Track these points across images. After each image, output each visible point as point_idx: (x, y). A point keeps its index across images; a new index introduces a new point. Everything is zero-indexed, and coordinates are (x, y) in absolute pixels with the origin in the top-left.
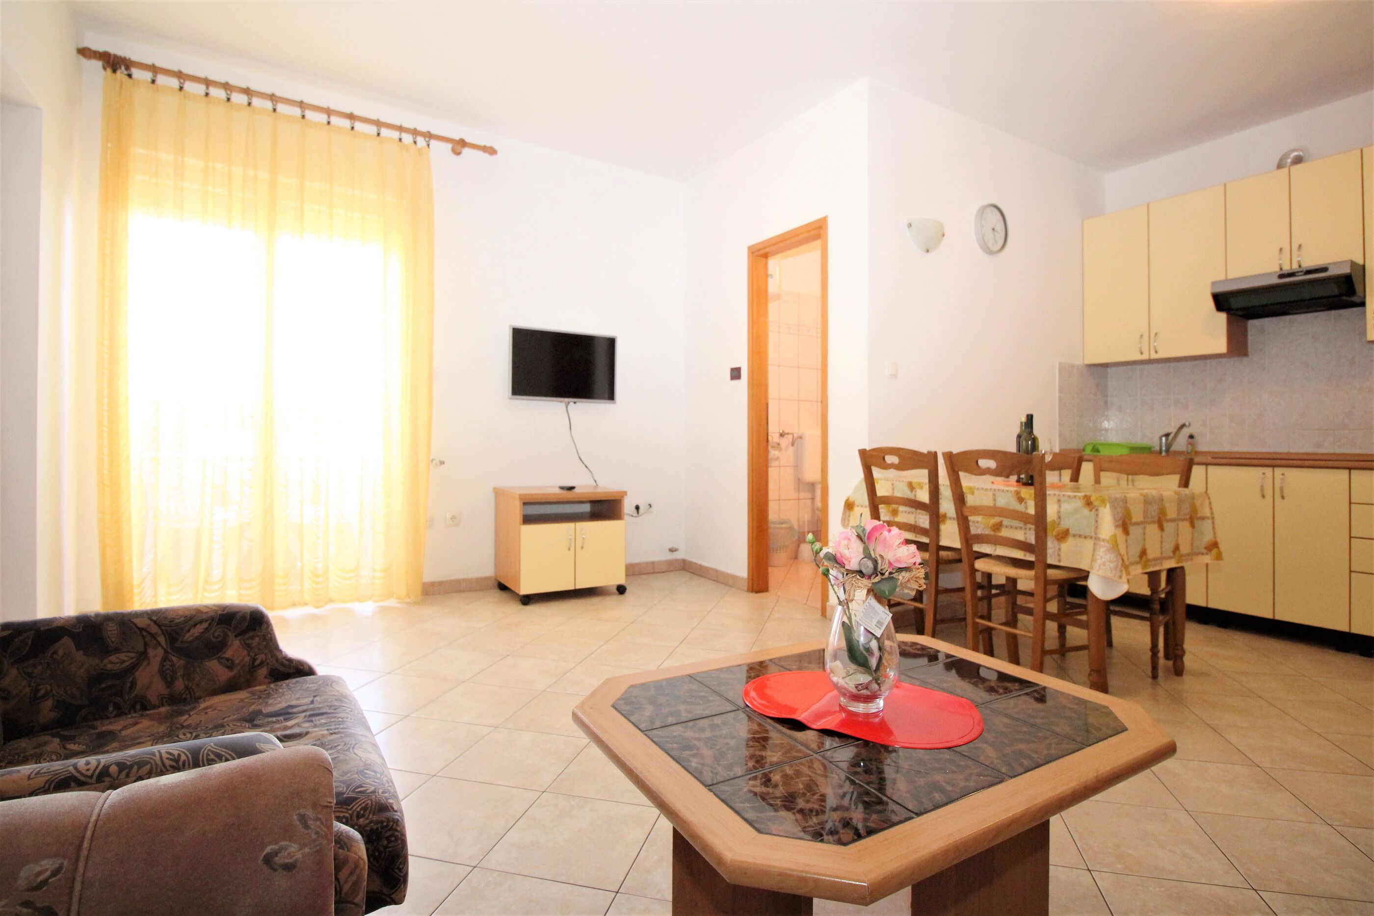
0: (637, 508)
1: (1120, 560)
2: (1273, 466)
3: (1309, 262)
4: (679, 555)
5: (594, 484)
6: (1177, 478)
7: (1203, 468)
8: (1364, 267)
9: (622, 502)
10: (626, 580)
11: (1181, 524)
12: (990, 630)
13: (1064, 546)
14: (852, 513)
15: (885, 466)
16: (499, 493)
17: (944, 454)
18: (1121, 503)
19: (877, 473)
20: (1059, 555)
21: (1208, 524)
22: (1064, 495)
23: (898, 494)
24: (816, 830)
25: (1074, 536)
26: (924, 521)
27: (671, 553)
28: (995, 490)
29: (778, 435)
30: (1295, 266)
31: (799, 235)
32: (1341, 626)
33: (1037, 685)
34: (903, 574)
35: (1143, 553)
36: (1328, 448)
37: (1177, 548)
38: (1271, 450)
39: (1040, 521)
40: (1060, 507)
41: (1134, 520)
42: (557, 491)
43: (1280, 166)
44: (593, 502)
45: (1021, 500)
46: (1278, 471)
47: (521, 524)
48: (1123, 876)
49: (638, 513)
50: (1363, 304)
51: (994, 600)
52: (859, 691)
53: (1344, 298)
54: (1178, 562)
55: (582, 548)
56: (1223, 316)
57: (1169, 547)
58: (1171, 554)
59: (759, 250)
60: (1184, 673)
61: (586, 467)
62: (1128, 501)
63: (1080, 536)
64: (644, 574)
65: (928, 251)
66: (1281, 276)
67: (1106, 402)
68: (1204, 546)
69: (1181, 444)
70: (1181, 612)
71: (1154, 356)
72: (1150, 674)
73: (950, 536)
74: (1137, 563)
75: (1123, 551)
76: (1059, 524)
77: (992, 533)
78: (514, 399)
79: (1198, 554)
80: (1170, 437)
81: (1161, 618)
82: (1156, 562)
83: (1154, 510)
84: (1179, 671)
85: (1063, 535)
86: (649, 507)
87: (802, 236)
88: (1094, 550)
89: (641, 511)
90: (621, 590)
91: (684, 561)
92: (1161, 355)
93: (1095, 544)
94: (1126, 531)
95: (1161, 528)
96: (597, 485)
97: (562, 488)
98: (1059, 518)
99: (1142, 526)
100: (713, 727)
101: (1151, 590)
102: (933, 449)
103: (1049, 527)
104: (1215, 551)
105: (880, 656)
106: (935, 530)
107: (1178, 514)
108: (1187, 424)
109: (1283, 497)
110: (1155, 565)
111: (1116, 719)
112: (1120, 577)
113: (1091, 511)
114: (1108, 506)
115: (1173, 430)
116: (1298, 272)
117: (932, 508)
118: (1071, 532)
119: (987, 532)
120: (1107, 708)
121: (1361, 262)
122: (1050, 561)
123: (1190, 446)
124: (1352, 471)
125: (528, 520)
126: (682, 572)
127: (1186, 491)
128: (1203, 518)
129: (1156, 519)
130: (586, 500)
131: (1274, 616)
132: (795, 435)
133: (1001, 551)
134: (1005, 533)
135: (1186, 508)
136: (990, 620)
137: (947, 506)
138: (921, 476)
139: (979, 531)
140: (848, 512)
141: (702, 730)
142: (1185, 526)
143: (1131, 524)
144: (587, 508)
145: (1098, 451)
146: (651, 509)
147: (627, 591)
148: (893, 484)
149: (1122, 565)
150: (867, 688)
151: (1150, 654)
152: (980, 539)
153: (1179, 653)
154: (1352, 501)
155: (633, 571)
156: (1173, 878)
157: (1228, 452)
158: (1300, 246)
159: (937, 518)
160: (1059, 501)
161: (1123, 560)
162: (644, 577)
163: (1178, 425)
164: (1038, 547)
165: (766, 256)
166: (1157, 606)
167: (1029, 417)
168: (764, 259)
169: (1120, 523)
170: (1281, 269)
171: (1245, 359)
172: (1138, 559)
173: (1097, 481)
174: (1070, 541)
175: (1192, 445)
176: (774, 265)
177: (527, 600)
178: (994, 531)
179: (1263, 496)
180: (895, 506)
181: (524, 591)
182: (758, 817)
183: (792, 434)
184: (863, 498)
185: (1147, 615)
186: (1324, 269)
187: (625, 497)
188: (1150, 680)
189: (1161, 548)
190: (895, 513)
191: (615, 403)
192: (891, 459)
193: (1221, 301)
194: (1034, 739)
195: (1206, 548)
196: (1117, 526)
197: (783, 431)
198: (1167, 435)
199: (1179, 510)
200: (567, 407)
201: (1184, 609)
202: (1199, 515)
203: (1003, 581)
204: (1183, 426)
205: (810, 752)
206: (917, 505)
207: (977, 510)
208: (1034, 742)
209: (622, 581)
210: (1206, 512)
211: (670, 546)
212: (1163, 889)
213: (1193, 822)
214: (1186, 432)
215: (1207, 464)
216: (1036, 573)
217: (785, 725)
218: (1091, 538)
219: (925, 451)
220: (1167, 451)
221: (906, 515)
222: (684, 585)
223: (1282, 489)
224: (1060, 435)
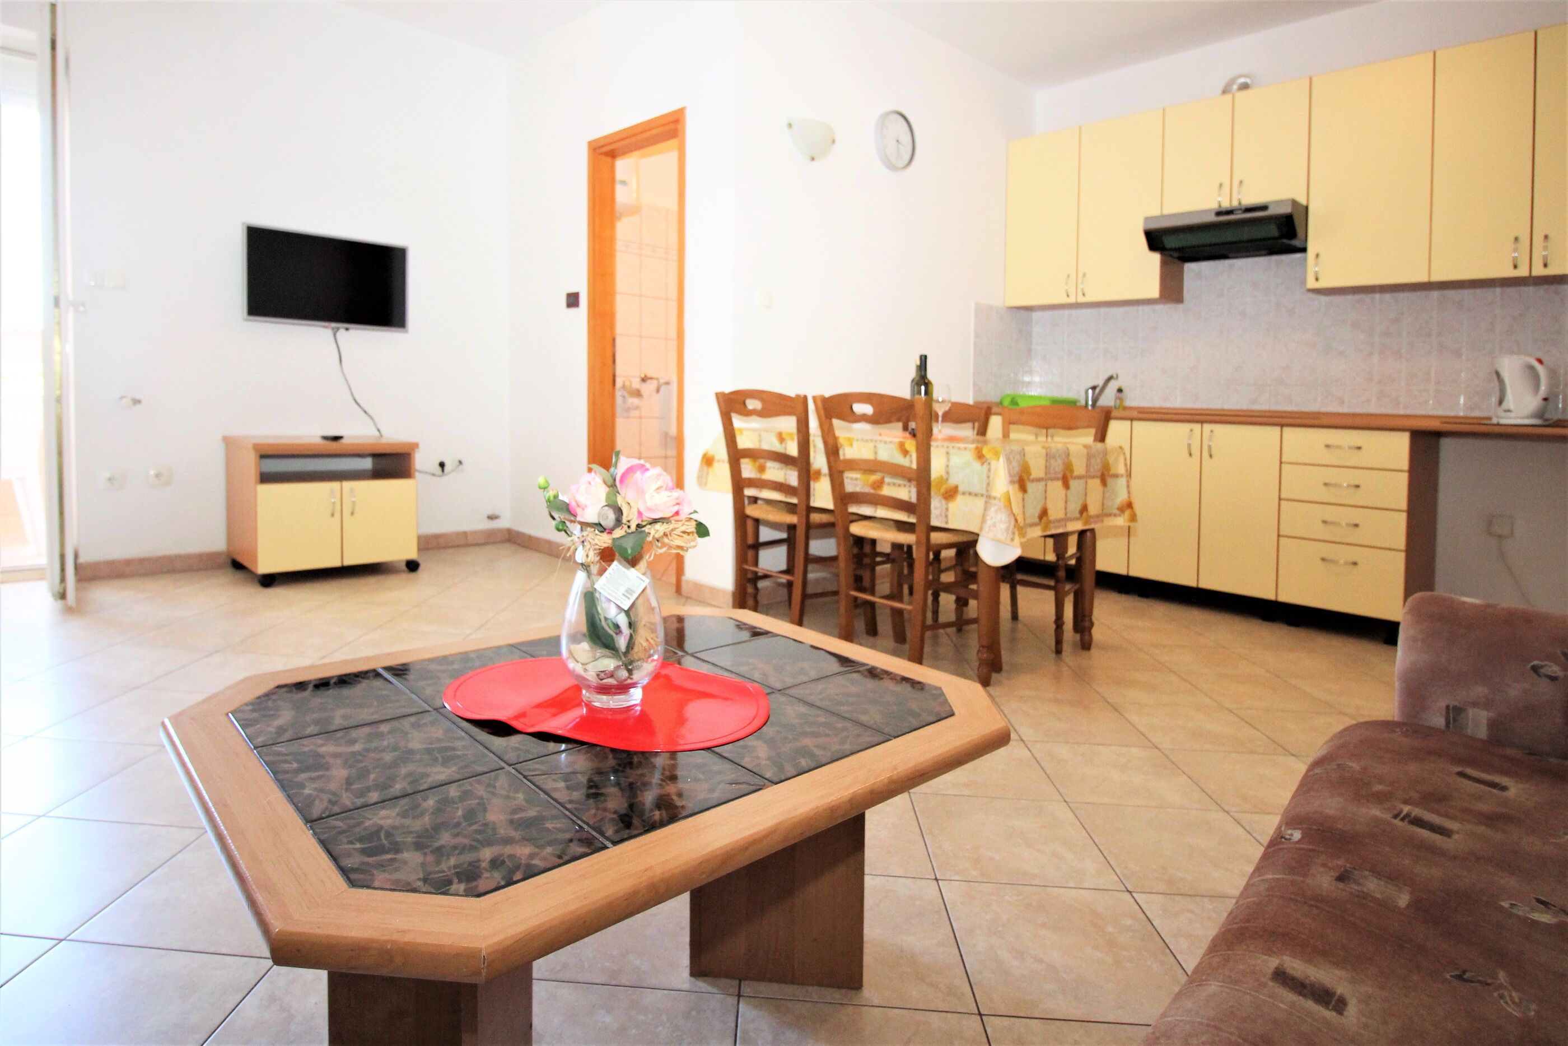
0: (442, 465)
1: (1013, 520)
2: (1202, 422)
3: (1251, 199)
4: (503, 524)
5: (377, 433)
6: (1093, 431)
7: (1127, 424)
8: (1307, 208)
9: (412, 457)
10: (419, 554)
11: (1090, 481)
12: (872, 605)
13: (952, 506)
14: (711, 470)
15: (746, 413)
16: (229, 443)
17: (814, 398)
18: (1018, 457)
19: (738, 422)
20: (946, 516)
21: (1122, 482)
22: (953, 447)
23: (765, 446)
24: (447, 876)
25: (964, 493)
26: (792, 478)
27: (491, 521)
28: (876, 441)
29: (638, 380)
30: (1235, 204)
31: (650, 129)
32: (1267, 594)
33: (867, 665)
34: (658, 526)
35: (1044, 513)
36: (1264, 404)
37: (1084, 509)
38: (1204, 406)
39: (922, 477)
40: (948, 460)
41: (1033, 476)
42: (318, 441)
43: (1225, 92)
44: (376, 456)
45: (905, 453)
46: (1207, 427)
47: (256, 483)
48: (977, 884)
49: (443, 471)
50: (1304, 250)
51: (878, 568)
52: (602, 680)
53: (1285, 241)
54: (1086, 523)
55: (352, 514)
56: (1156, 257)
57: (1074, 507)
58: (1078, 515)
59: (602, 146)
60: (1093, 645)
61: (365, 412)
62: (1026, 455)
63: (970, 494)
64: (453, 547)
65: (813, 159)
66: (1219, 213)
67: (1030, 351)
68: (1116, 507)
69: (1108, 399)
70: (1089, 580)
71: (1081, 299)
72: (1054, 648)
73: (822, 496)
74: (1036, 525)
75: (1017, 509)
76: (947, 480)
77: (872, 491)
78: (251, 320)
79: (1110, 515)
80: (1097, 391)
81: (1068, 587)
82: (1060, 524)
83: (1058, 466)
84: (1086, 645)
85: (951, 494)
86: (458, 463)
87: (654, 132)
88: (985, 509)
89: (447, 468)
90: (412, 566)
91: (509, 531)
92: (1088, 299)
93: (986, 503)
94: (1023, 488)
95: (1066, 485)
96: (381, 436)
97: (325, 438)
98: (948, 473)
99: (1043, 483)
100: (370, 737)
101: (1058, 556)
102: (802, 392)
103: (933, 484)
104: (1128, 513)
105: (631, 635)
106: (805, 489)
107: (1087, 471)
108: (1115, 376)
109: (1211, 456)
110: (1056, 527)
111: (946, 702)
112: (1012, 540)
113: (983, 464)
114: (1002, 459)
115: (1100, 382)
116: (1237, 210)
117: (802, 463)
118: (961, 489)
119: (868, 490)
120: (940, 689)
121: (1304, 202)
122: (934, 522)
123: (1118, 401)
124: (1285, 429)
125: (266, 478)
126: (506, 545)
127: (1099, 445)
128: (1116, 476)
129: (1060, 476)
130: (367, 452)
131: (1198, 584)
132: (662, 381)
133: (882, 512)
134: (887, 491)
135: (1097, 466)
136: (873, 593)
137: (819, 460)
138: (788, 424)
139: (857, 488)
140: (705, 468)
141: (353, 742)
142: (1095, 484)
143: (1029, 480)
144: (367, 464)
145: (1017, 404)
146: (461, 467)
147: (421, 568)
148: (760, 435)
149: (1015, 526)
150: (612, 676)
151: (1054, 626)
152: (856, 498)
153: (1087, 624)
154: (1283, 460)
155: (430, 544)
156: (1037, 882)
157: (1159, 408)
158: (1241, 182)
159: (807, 475)
160: (948, 453)
161: (1016, 521)
162: (451, 551)
163: (1106, 376)
164: (920, 507)
165: (613, 155)
166: (1062, 574)
167: (923, 358)
168: (609, 159)
169: (1016, 478)
170: (1220, 206)
171: (1181, 306)
172: (1037, 520)
173: (1006, 435)
174: (959, 499)
175: (1121, 399)
176: (623, 166)
177: (269, 581)
178: (874, 488)
179: (1190, 455)
180: (762, 461)
181: (265, 567)
182: (364, 863)
183: (658, 379)
184: (721, 453)
185: (1052, 583)
186: (1264, 208)
187: (416, 450)
188: (1053, 655)
189: (1066, 508)
190: (762, 469)
191: (407, 332)
192: (752, 404)
193: (1155, 239)
194: (827, 731)
195: (1118, 509)
196: (1012, 482)
197: (645, 376)
198: (1094, 388)
199: (1088, 466)
200: (335, 335)
201: (1093, 578)
202: (1112, 472)
203: (887, 549)
204: (1110, 378)
205: (503, 765)
206: (784, 459)
207: (853, 465)
208: (828, 735)
209: (413, 555)
210: (1121, 469)
211: (490, 513)
212: (1021, 898)
213: (1070, 815)
214: (1113, 386)
215: (1132, 420)
216: (917, 538)
217: (486, 729)
218: (982, 495)
219: (792, 394)
220: (1094, 405)
221: (775, 472)
222: (508, 561)
223: (1210, 447)
224: (975, 385)
